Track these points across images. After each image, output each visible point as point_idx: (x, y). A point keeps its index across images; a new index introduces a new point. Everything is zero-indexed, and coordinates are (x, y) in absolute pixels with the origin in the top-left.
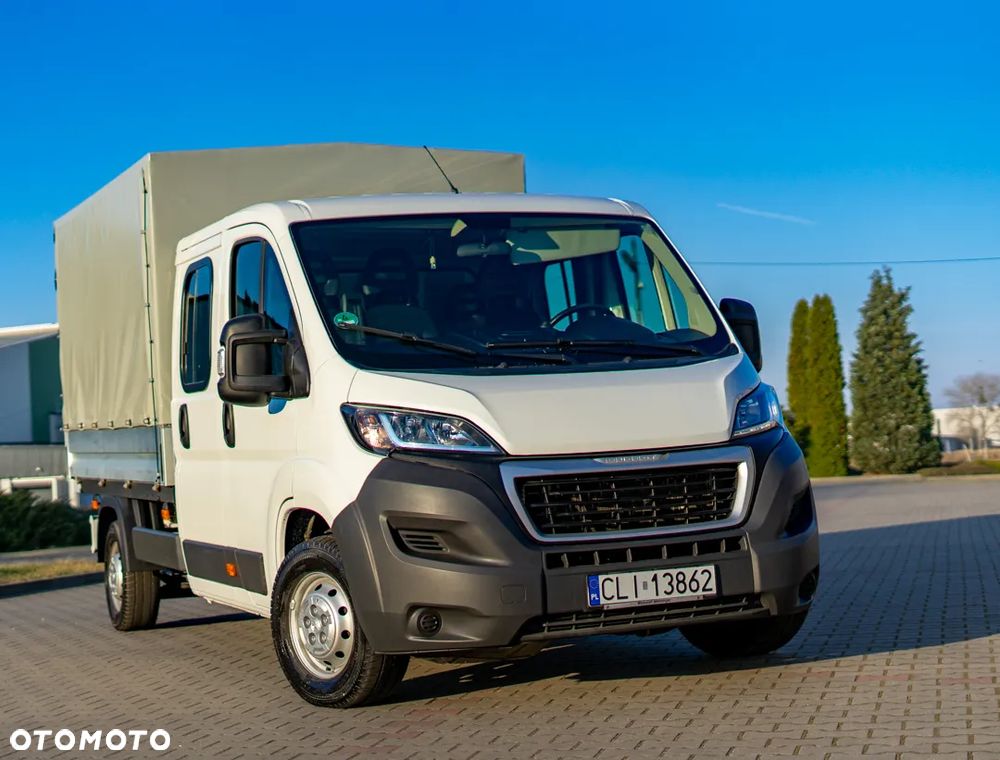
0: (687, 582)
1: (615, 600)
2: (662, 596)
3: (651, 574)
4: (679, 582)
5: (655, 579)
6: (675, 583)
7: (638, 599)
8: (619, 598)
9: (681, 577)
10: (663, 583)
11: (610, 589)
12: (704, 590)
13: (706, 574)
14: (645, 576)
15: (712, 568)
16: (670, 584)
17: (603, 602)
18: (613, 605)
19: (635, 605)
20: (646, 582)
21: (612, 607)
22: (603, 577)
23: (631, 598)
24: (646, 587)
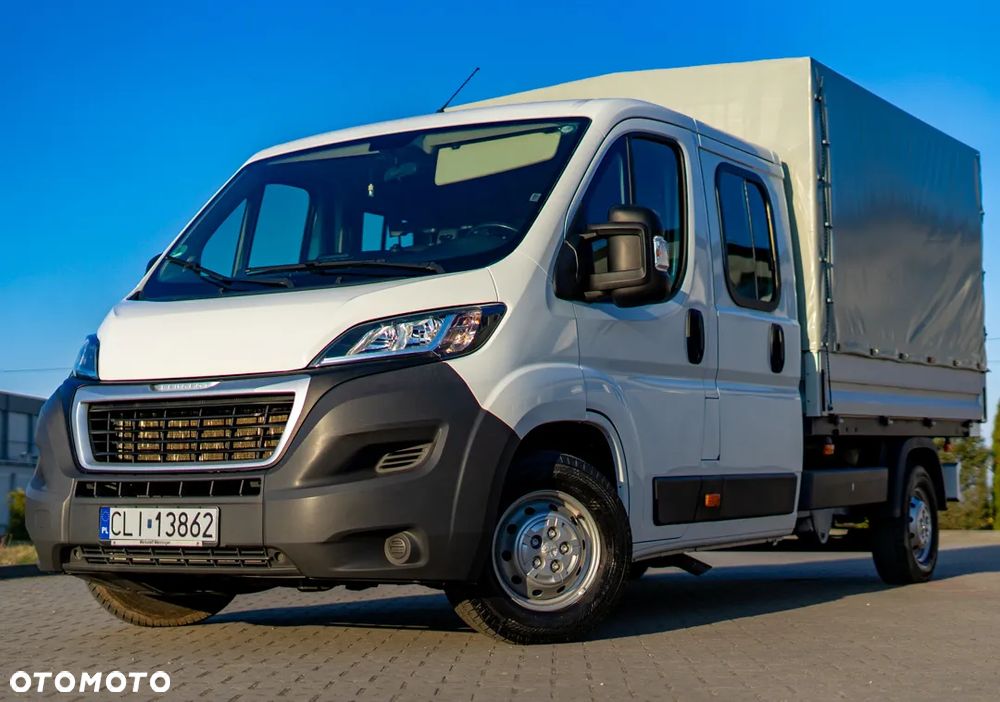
0: (189, 525)
1: (121, 536)
2: (164, 538)
3: (155, 511)
4: (181, 524)
5: (159, 517)
6: (177, 524)
7: (142, 537)
8: (125, 534)
9: (183, 519)
10: (166, 521)
11: (117, 523)
12: (205, 535)
13: (208, 517)
14: (150, 513)
15: (214, 512)
16: (172, 525)
17: (112, 536)
18: (119, 541)
19: (138, 543)
20: (150, 522)
21: (118, 543)
22: (113, 510)
23: (136, 535)
24: (150, 526)
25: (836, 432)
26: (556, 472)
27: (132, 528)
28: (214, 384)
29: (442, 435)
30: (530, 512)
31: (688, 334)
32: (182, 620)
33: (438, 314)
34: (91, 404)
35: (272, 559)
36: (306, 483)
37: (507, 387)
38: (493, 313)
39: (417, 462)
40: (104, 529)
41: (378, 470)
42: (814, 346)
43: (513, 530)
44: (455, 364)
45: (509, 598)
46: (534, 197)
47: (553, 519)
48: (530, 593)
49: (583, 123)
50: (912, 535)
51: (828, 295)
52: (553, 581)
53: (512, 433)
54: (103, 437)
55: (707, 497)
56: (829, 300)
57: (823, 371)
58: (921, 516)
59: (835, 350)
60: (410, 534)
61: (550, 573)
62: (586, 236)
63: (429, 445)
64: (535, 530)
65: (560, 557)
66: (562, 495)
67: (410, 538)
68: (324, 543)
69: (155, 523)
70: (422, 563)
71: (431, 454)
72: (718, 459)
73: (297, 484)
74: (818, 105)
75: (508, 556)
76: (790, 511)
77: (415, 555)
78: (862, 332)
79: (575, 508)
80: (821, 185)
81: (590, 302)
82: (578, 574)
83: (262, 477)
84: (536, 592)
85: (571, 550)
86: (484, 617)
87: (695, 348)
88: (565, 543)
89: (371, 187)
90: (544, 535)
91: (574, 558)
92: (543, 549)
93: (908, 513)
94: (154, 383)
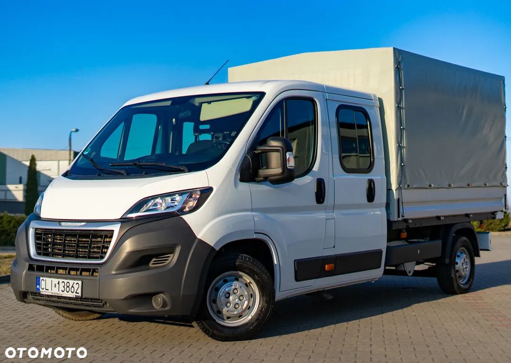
0: (70, 287)
1: (44, 290)
2: (60, 292)
3: (57, 280)
4: (67, 287)
5: (59, 283)
6: (66, 287)
7: (52, 291)
8: (46, 289)
9: (68, 285)
10: (62, 285)
11: (43, 284)
12: (76, 293)
13: (78, 285)
14: (55, 281)
15: (80, 282)
16: (64, 287)
17: (41, 290)
18: (43, 292)
19: (50, 294)
20: (55, 284)
21: (43, 293)
22: (41, 278)
23: (50, 290)
24: (55, 287)
25: (408, 226)
26: (237, 263)
27: (49, 287)
28: (83, 224)
29: (178, 250)
30: (226, 281)
31: (316, 191)
32: (88, 318)
33: (181, 193)
34: (36, 229)
35: (104, 304)
36: (117, 272)
37: (210, 227)
38: (206, 192)
39: (167, 262)
40: (38, 286)
41: (151, 265)
42: (394, 187)
43: (217, 290)
44: (185, 217)
45: (215, 320)
46: (233, 134)
47: (236, 284)
48: (225, 318)
49: (262, 95)
50: (457, 271)
51: (402, 161)
52: (236, 313)
53: (212, 248)
54: (40, 244)
55: (326, 266)
56: (402, 164)
57: (398, 199)
58: (462, 261)
59: (406, 187)
60: (163, 296)
61: (234, 309)
62: (256, 152)
63: (171, 255)
64: (227, 290)
65: (239, 302)
66: (241, 273)
67: (163, 297)
68: (124, 299)
69: (57, 285)
70: (167, 308)
71: (174, 258)
72: (334, 247)
73: (114, 272)
74: (398, 70)
75: (215, 301)
76: (379, 267)
77: (164, 304)
78: (424, 176)
79: (248, 279)
80: (398, 109)
81: (259, 182)
82: (248, 309)
83: (99, 268)
84: (228, 318)
85: (245, 299)
86: (203, 329)
87: (320, 196)
88: (242, 295)
89: (174, 120)
90: (231, 292)
91: (246, 303)
92: (231, 298)
93: (455, 260)
94: (60, 221)
